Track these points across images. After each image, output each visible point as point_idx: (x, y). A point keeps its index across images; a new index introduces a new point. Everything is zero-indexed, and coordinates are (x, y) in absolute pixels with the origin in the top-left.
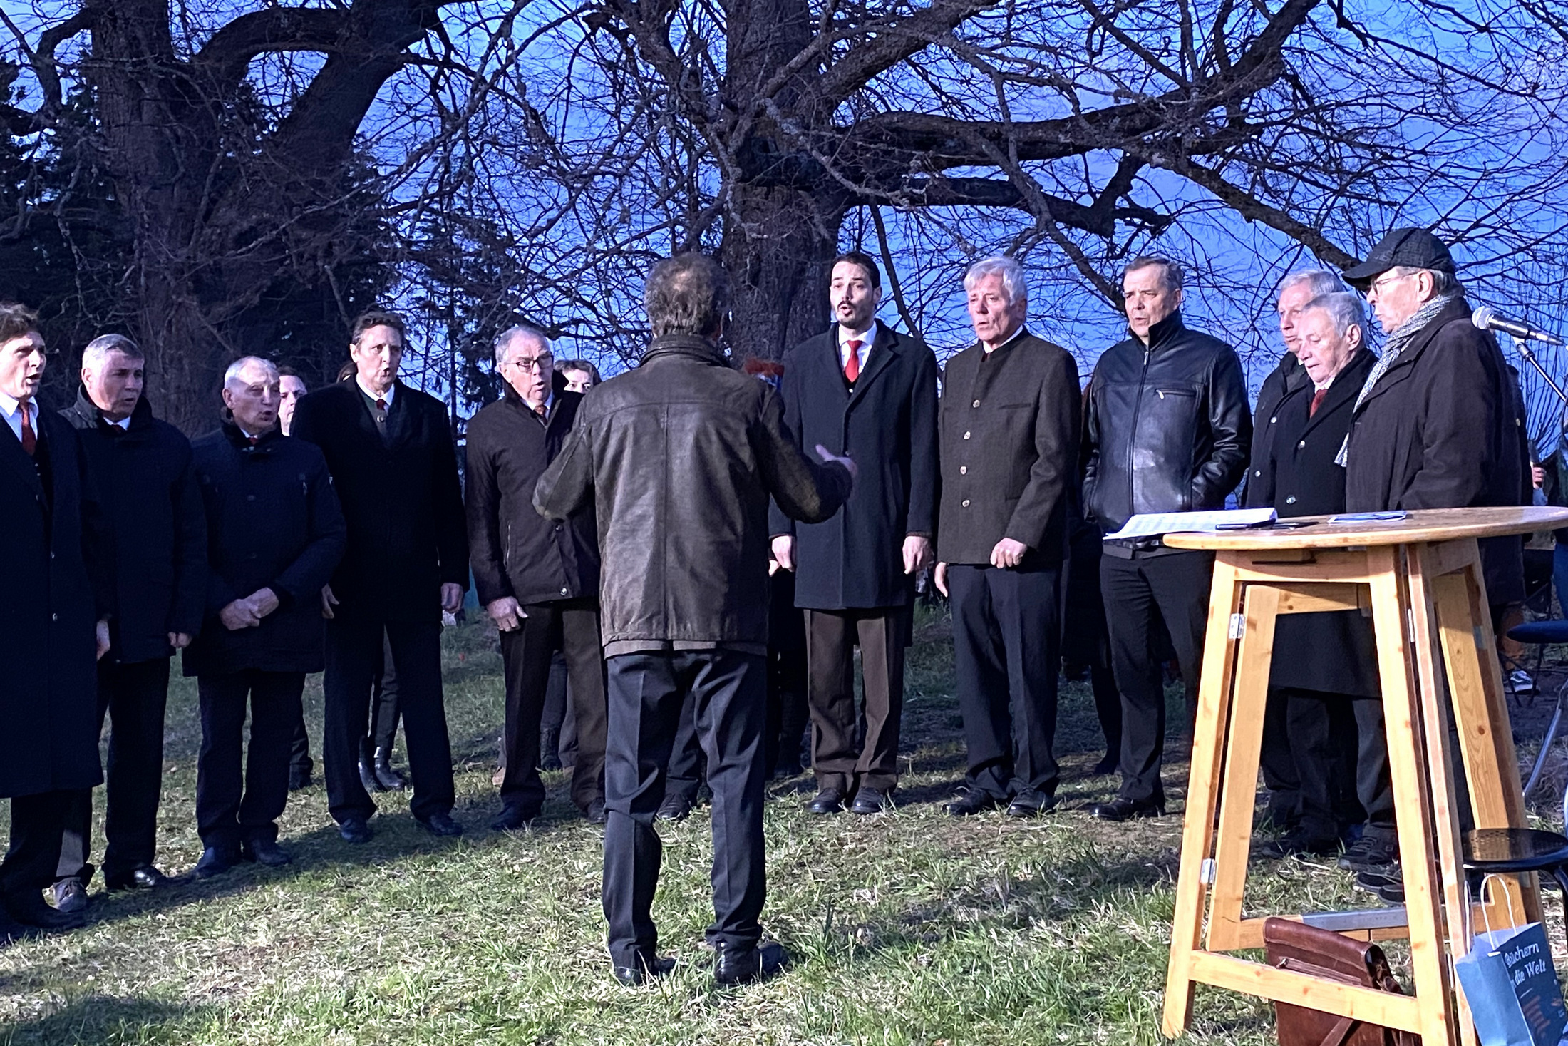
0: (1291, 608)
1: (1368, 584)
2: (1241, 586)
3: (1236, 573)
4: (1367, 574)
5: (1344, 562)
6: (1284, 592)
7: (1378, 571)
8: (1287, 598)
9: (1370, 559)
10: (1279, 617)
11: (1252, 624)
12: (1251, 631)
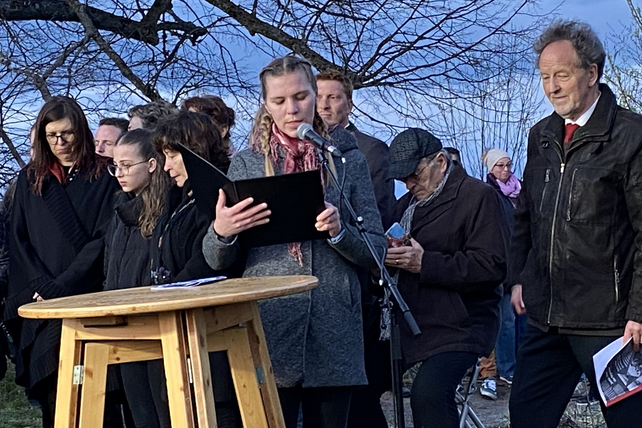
0: (118, 359)
1: (160, 341)
2: (81, 344)
3: (76, 334)
4: (159, 333)
5: (145, 324)
6: (112, 347)
7: (166, 332)
8: (115, 352)
9: (161, 323)
10: (109, 366)
11: (89, 373)
12: (89, 378)
